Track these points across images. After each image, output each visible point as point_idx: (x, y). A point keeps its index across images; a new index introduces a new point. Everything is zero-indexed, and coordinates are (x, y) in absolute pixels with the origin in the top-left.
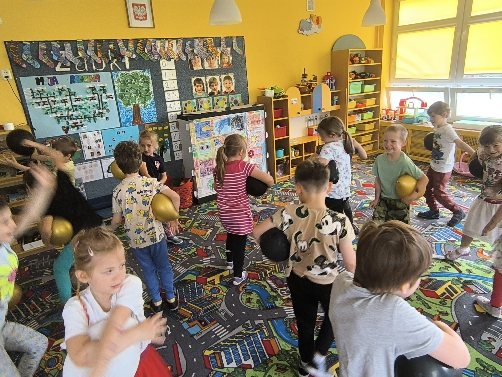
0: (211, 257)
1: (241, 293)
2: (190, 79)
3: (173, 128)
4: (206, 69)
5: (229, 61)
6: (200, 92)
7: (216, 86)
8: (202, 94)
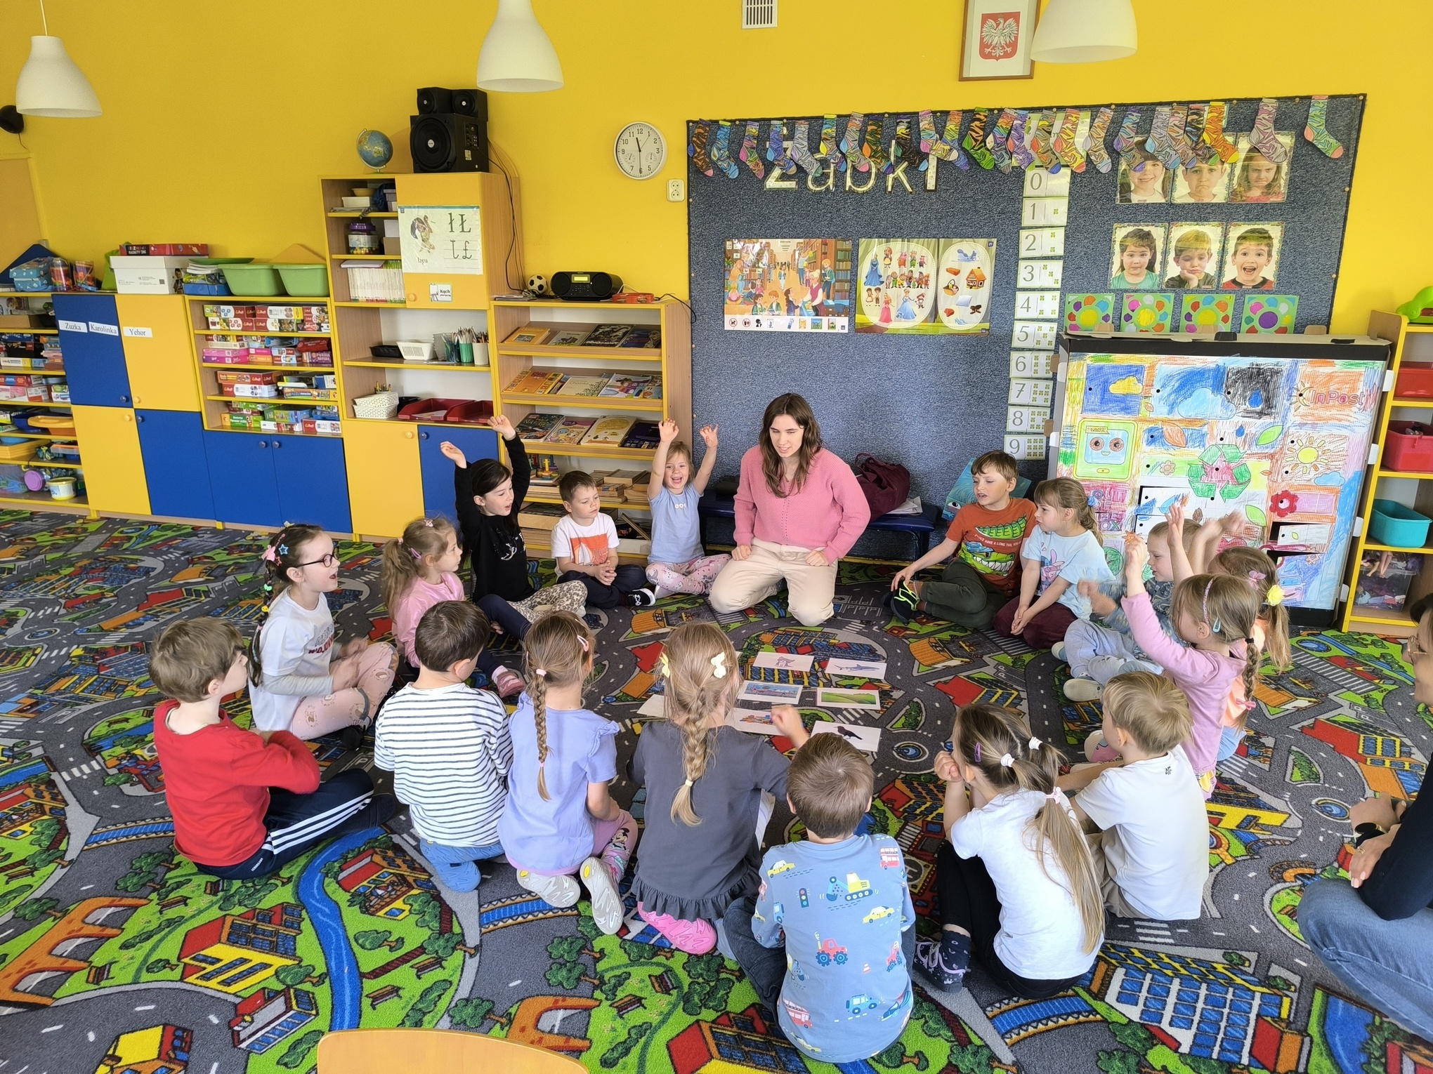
2: (1110, 232)
3: (1021, 366)
4: (1178, 201)
5: (1274, 180)
6: (1137, 272)
7: (1201, 259)
8: (1142, 278)
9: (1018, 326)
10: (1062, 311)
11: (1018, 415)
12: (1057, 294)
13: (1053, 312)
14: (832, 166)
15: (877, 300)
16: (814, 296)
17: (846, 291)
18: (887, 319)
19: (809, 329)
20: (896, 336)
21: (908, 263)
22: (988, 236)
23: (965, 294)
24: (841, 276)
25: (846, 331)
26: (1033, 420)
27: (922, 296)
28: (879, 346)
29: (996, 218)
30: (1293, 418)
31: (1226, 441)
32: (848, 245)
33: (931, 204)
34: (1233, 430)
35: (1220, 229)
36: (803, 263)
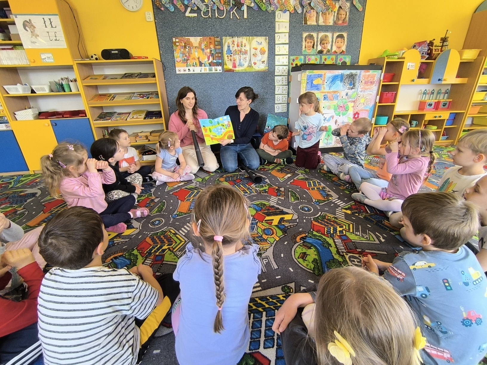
0: (280, 198)
1: (297, 244)
2: (302, 35)
3: (278, 82)
4: (319, 24)
5: (345, 18)
6: (310, 48)
7: (327, 44)
8: (311, 51)
9: (276, 67)
10: (289, 62)
11: (278, 98)
12: (287, 56)
13: (287, 62)
14: (210, 8)
15: (231, 59)
16: (209, 59)
17: (220, 57)
18: (235, 66)
19: (208, 72)
20: (238, 73)
21: (240, 46)
22: (265, 36)
23: (259, 57)
24: (217, 51)
25: (221, 72)
26: (283, 99)
27: (245, 58)
28: (233, 77)
29: (268, 29)
30: (360, 89)
31: (343, 98)
32: (218, 39)
33: (246, 24)
34: (345, 94)
35: (331, 34)
36: (203, 46)
